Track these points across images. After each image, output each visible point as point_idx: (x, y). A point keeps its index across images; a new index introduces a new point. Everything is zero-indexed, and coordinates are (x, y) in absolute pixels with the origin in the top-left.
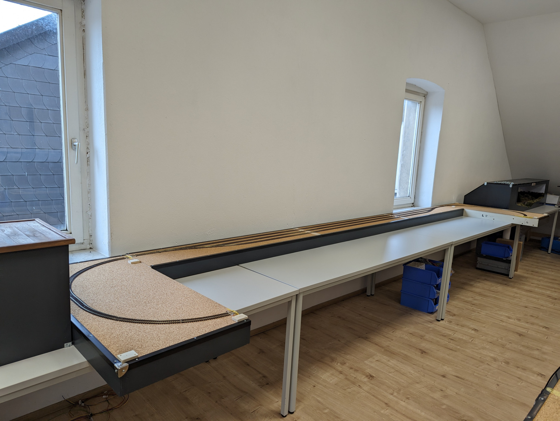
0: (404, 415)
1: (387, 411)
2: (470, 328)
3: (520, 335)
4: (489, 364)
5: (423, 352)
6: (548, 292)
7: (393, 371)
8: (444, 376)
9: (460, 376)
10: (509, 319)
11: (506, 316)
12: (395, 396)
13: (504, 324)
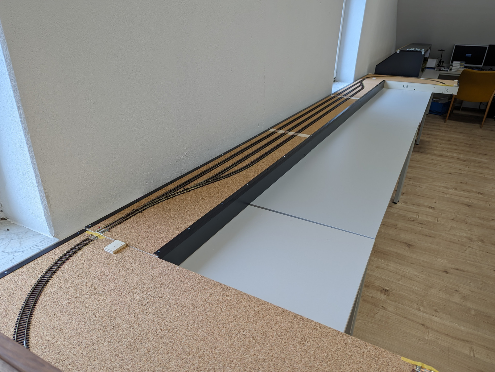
0: (447, 335)
1: (430, 335)
2: (426, 207)
3: (469, 206)
4: (470, 247)
5: (409, 246)
6: (455, 155)
7: (399, 277)
8: (446, 272)
9: (458, 268)
10: (447, 190)
11: (443, 186)
12: (423, 312)
13: (448, 196)
